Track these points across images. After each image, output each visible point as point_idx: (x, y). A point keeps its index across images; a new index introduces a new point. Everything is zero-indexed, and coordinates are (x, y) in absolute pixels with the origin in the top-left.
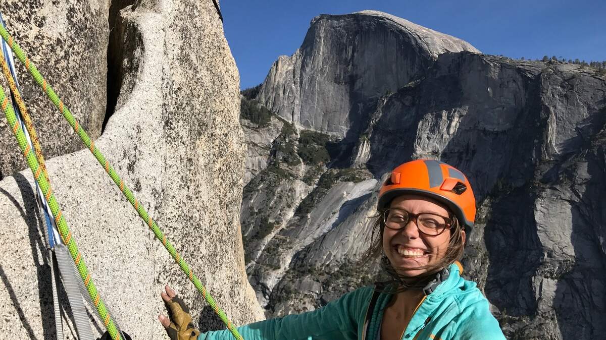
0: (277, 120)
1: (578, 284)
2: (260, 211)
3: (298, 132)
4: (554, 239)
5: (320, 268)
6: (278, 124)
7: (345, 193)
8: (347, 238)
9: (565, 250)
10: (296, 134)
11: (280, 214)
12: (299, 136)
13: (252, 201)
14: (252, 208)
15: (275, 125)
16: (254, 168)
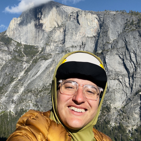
0: (14, 42)
1: (121, 80)
2: (10, 74)
3: (23, 45)
4: (112, 67)
5: (34, 90)
6: (15, 43)
7: (42, 64)
8: (43, 78)
9: (116, 70)
10: (22, 46)
11: (18, 74)
12: (23, 47)
13: (6, 71)
14: (6, 73)
15: (13, 43)
16: (6, 59)
